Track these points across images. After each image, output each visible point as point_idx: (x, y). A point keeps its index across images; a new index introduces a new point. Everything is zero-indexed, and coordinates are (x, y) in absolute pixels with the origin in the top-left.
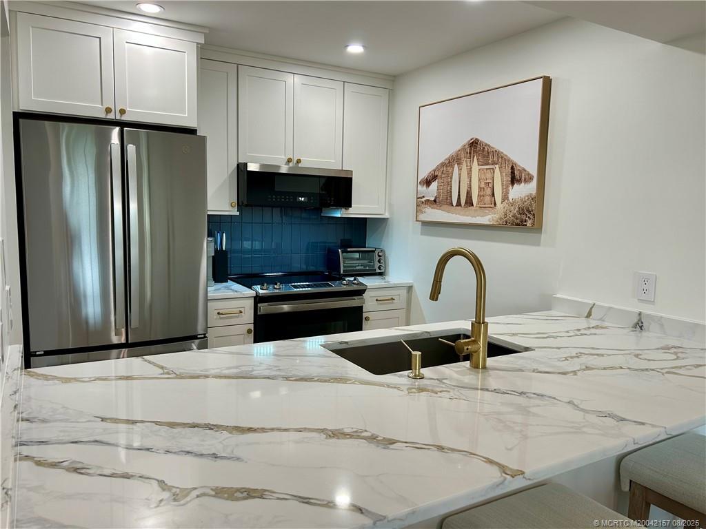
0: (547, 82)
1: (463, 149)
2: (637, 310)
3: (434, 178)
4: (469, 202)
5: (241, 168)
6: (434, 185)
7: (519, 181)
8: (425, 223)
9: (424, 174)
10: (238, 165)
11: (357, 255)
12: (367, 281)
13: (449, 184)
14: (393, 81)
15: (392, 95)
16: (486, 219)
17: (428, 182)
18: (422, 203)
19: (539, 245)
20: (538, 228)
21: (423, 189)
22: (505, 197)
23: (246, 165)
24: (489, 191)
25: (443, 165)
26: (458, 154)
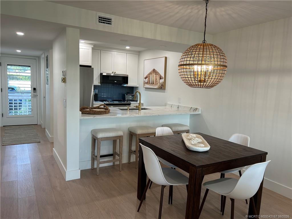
0: (166, 58)
1: (152, 71)
2: (178, 105)
3: (147, 77)
4: (153, 83)
5: (101, 74)
6: (147, 79)
7: (161, 79)
8: (146, 88)
9: (145, 76)
10: (101, 73)
11: (131, 96)
12: (132, 102)
13: (150, 79)
14: (139, 52)
15: (139, 56)
16: (156, 87)
17: (146, 78)
18: (145, 83)
19: (165, 92)
20: (165, 89)
21: (145, 80)
22: (159, 82)
23: (102, 73)
24: (156, 81)
25: (148, 74)
26: (151, 72)
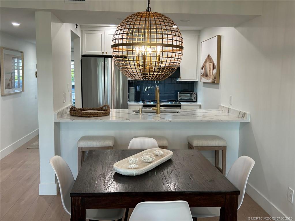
1: (207, 57)
2: (228, 107)
4: (208, 75)
6: (203, 69)
7: (214, 68)
9: (202, 66)
14: (200, 32)
15: (199, 37)
16: (210, 81)
18: (202, 76)
19: (218, 89)
22: (213, 74)
24: (210, 72)
25: (204, 62)
26: (207, 59)
